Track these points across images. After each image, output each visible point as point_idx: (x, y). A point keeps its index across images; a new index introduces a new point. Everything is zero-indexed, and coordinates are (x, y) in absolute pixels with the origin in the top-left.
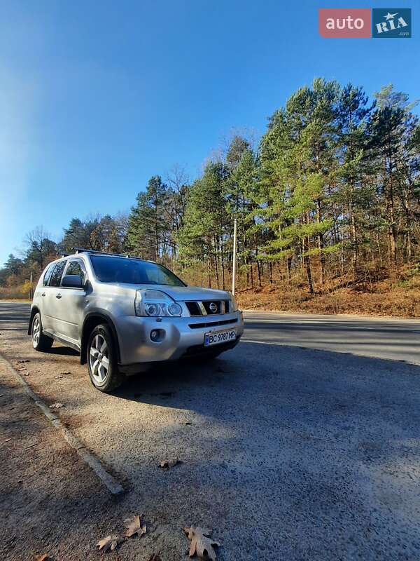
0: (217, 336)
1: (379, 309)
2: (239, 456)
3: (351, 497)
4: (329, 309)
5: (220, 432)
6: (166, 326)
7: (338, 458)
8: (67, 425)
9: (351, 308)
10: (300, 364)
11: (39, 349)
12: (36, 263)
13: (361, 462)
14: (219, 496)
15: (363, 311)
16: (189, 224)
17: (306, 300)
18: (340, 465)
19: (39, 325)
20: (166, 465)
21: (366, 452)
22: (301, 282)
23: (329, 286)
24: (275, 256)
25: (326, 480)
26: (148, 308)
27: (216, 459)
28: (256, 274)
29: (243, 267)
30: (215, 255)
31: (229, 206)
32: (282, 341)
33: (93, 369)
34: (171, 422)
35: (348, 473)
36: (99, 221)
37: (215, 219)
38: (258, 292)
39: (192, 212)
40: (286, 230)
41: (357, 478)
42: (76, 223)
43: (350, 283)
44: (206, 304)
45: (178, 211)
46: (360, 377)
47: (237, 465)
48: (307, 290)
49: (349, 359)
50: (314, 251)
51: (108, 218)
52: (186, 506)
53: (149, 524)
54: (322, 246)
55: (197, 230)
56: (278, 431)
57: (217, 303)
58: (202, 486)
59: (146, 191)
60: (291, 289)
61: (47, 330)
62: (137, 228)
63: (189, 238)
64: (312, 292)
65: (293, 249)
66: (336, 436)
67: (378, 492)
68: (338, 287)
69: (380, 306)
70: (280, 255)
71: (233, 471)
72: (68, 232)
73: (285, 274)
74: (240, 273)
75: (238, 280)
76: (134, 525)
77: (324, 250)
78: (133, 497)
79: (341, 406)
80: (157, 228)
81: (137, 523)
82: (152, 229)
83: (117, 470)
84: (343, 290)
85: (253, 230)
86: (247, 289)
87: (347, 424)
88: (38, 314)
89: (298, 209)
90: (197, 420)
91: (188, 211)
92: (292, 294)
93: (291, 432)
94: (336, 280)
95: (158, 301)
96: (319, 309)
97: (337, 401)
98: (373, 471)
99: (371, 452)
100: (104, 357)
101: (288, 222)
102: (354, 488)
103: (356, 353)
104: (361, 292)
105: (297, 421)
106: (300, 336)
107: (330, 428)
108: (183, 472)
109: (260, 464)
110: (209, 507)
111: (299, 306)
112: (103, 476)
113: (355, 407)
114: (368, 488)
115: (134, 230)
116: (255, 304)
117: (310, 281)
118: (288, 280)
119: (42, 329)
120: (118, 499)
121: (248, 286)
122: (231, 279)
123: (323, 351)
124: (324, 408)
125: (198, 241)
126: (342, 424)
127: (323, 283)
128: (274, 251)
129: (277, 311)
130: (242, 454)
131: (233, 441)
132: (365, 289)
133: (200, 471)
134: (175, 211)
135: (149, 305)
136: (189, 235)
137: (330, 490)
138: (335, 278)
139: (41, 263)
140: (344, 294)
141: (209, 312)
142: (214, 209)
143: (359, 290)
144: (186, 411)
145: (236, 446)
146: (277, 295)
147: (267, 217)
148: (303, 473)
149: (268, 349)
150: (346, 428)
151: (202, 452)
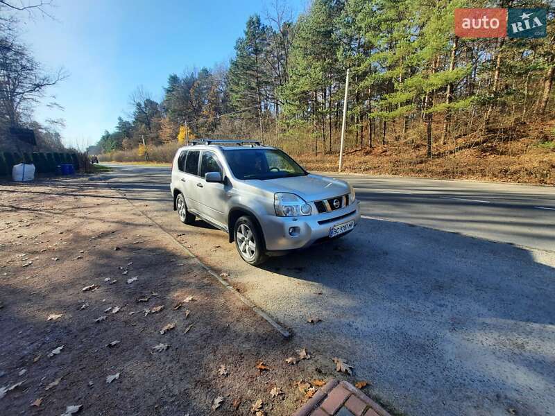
0: (339, 227)
1: (504, 174)
2: (359, 320)
3: (436, 352)
4: (446, 174)
5: (344, 301)
6: (300, 224)
7: (431, 327)
8: (238, 290)
9: (471, 172)
10: (407, 244)
11: (187, 222)
12: (144, 126)
13: (448, 331)
14: (349, 342)
15: (484, 176)
16: (294, 77)
17: (421, 162)
18: (431, 332)
19: (183, 204)
20: (312, 321)
21: (453, 325)
22: (419, 142)
23: (451, 147)
24: (392, 114)
25: (420, 340)
26: (285, 209)
27: (345, 321)
28: (366, 133)
29: (354, 128)
30: (322, 114)
31: (341, 51)
32: (391, 216)
33: (241, 248)
34: (307, 291)
35: (437, 337)
36: (196, 76)
37: (324, 70)
38: (367, 153)
39: (297, 60)
40: (409, 81)
41: (443, 341)
42: (174, 79)
43: (477, 144)
44: (331, 201)
45: (279, 58)
46: (463, 259)
47: (359, 325)
48: (424, 151)
49: (456, 240)
50: (440, 107)
51: (205, 71)
52: (330, 347)
53: (310, 354)
54: (451, 99)
55: (304, 85)
56: (387, 304)
57: (340, 199)
58: (337, 337)
59: (245, 37)
60: (406, 151)
61: (192, 210)
62: (238, 84)
63: (294, 94)
64: (429, 153)
65: (414, 106)
66: (432, 311)
67: (455, 350)
68: (461, 148)
69: (506, 171)
70: (397, 112)
71: (356, 329)
72: (168, 91)
73: (400, 134)
74: (348, 132)
75: (346, 140)
76: (303, 353)
77: (452, 105)
78: (296, 339)
79: (439, 287)
80: (259, 84)
81: (304, 352)
82: (254, 85)
83: (282, 322)
84: (466, 152)
85: (369, 81)
86: (356, 151)
87: (442, 302)
88: (179, 195)
89: (426, 53)
90: (325, 291)
91: (291, 59)
92: (406, 156)
93: (397, 305)
94: (459, 140)
95: (293, 204)
96: (433, 174)
97: (437, 282)
98: (456, 338)
99: (456, 324)
100: (250, 241)
101: (413, 71)
102: (439, 346)
103: (465, 233)
104: (488, 154)
105: (402, 297)
106: (410, 211)
107: (428, 304)
108: (324, 326)
109: (375, 326)
110: (344, 348)
111: (412, 170)
112: (276, 326)
113: (452, 289)
114: (449, 347)
115: (235, 88)
116: (363, 167)
117: (429, 143)
118: (402, 141)
119: (186, 209)
120: (289, 339)
121: (357, 147)
122: (339, 139)
123: (431, 229)
124: (425, 288)
125: (304, 98)
126: (439, 302)
127: (445, 143)
128: (391, 108)
129: (387, 176)
130: (361, 318)
131: (354, 309)
132: (494, 150)
133: (335, 327)
134: (276, 59)
135: (286, 206)
136: (294, 91)
137: (422, 347)
138: (460, 136)
139: (149, 125)
140: (466, 156)
141: (333, 208)
142: (323, 55)
143: (485, 152)
144: (316, 284)
145: (357, 312)
146: (388, 158)
147: (387, 64)
148: (404, 334)
149: (377, 226)
150: (441, 306)
151: (334, 314)
